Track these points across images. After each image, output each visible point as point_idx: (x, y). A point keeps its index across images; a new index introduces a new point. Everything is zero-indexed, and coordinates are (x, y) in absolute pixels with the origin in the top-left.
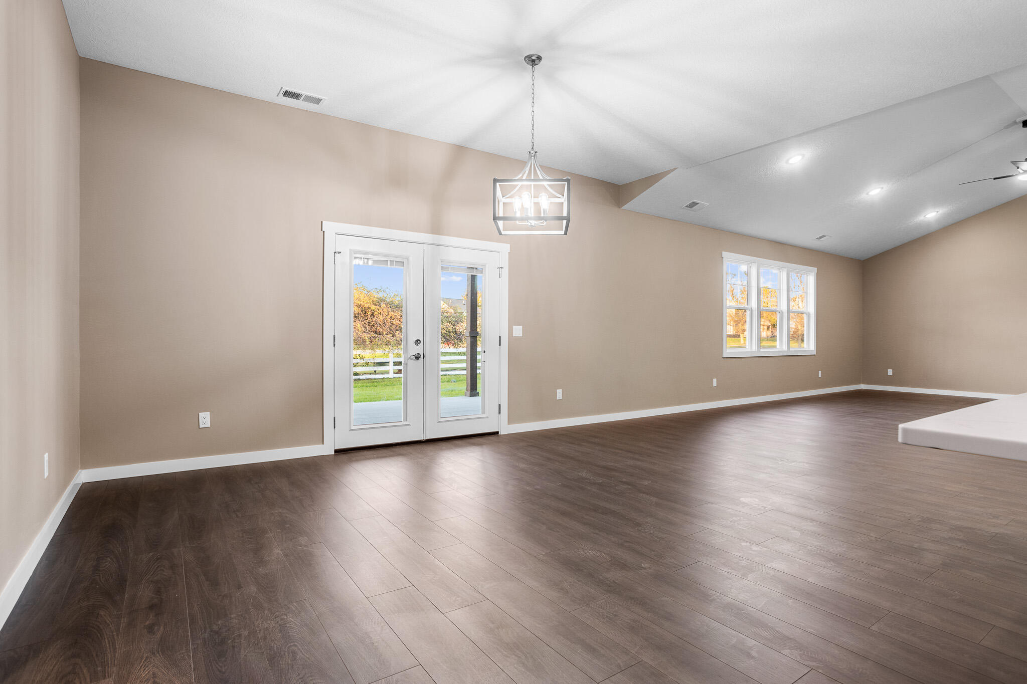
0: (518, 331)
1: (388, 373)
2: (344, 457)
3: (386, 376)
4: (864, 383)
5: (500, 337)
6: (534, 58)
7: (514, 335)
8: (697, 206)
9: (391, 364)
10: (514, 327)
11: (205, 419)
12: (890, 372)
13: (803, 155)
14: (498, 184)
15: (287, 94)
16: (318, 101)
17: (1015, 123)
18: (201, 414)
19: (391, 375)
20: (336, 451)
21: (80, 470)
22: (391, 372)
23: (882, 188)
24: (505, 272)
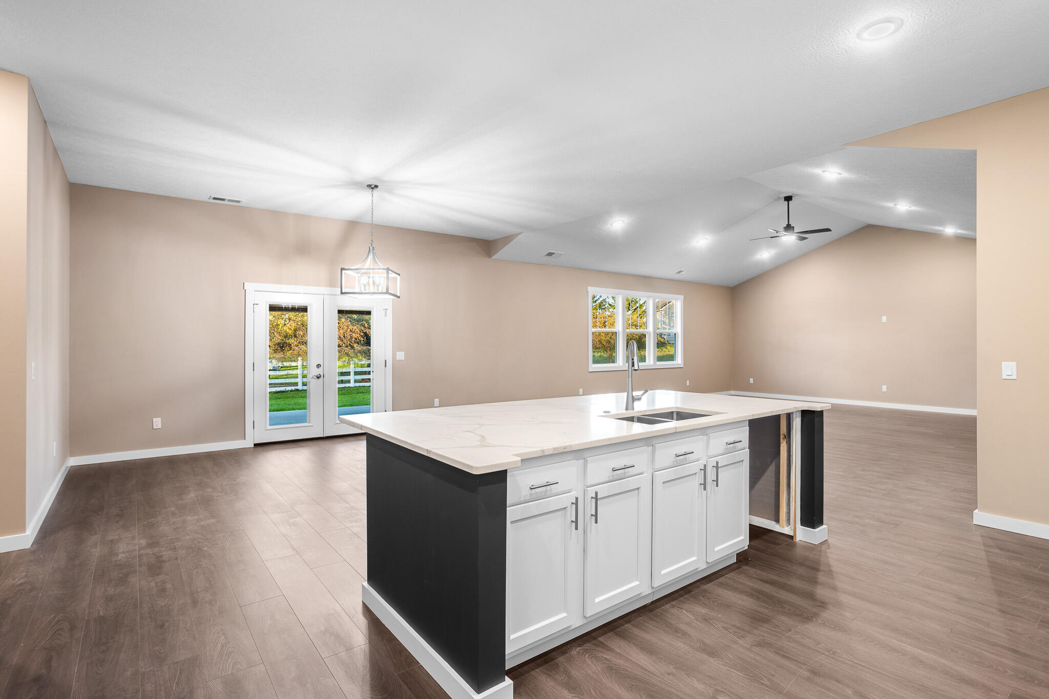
0: (401, 356)
1: (349, 382)
2: (260, 449)
3: (347, 385)
4: (734, 390)
5: (386, 361)
6: (373, 186)
7: (397, 359)
8: (554, 255)
9: (352, 374)
10: (398, 353)
11: (157, 423)
12: (751, 381)
13: (623, 221)
14: (343, 271)
15: (215, 198)
16: (239, 202)
17: (779, 198)
18: (155, 420)
19: (352, 384)
20: (256, 445)
21: (69, 458)
22: (352, 381)
23: (706, 239)
24: (390, 312)
